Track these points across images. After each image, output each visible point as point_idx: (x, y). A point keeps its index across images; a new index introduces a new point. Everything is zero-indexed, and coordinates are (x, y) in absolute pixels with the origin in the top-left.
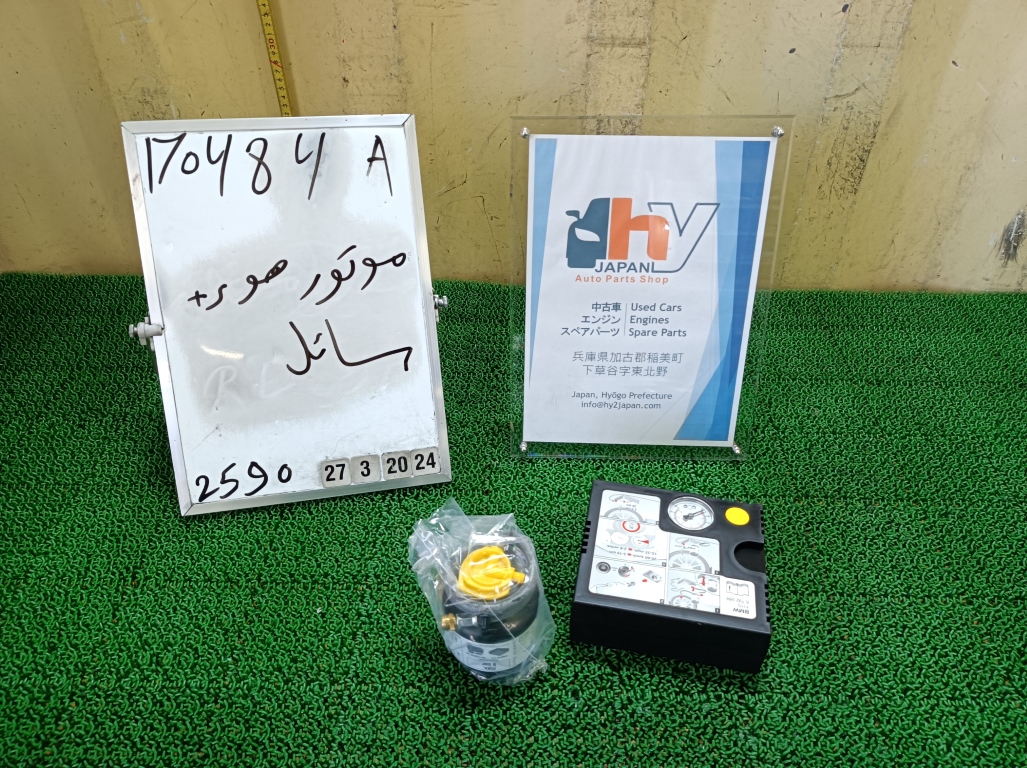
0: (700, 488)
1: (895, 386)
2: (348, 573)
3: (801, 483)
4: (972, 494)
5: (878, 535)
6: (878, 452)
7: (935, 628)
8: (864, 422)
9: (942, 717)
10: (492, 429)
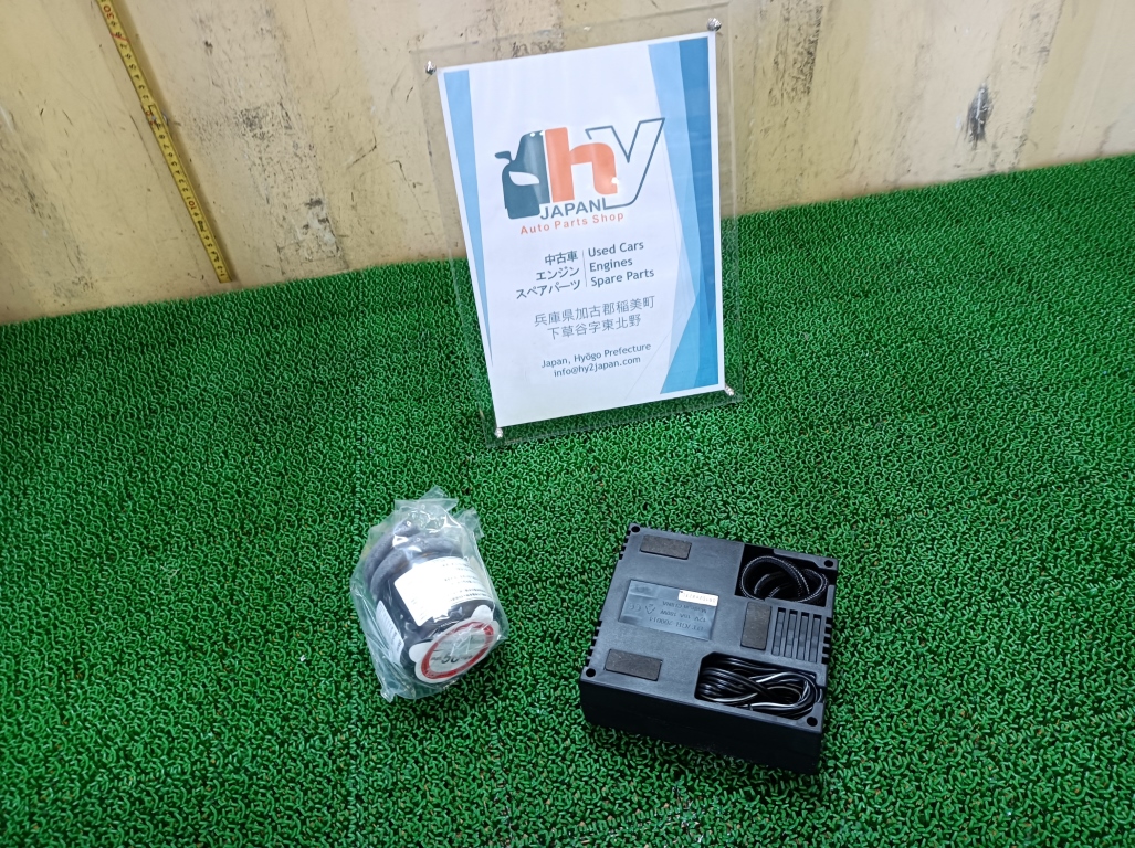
0: (698, 441)
1: (883, 294)
2: (328, 611)
3: (803, 414)
4: (977, 391)
5: (891, 452)
6: (876, 366)
7: (964, 533)
8: (857, 338)
9: (986, 621)
10: (460, 422)
